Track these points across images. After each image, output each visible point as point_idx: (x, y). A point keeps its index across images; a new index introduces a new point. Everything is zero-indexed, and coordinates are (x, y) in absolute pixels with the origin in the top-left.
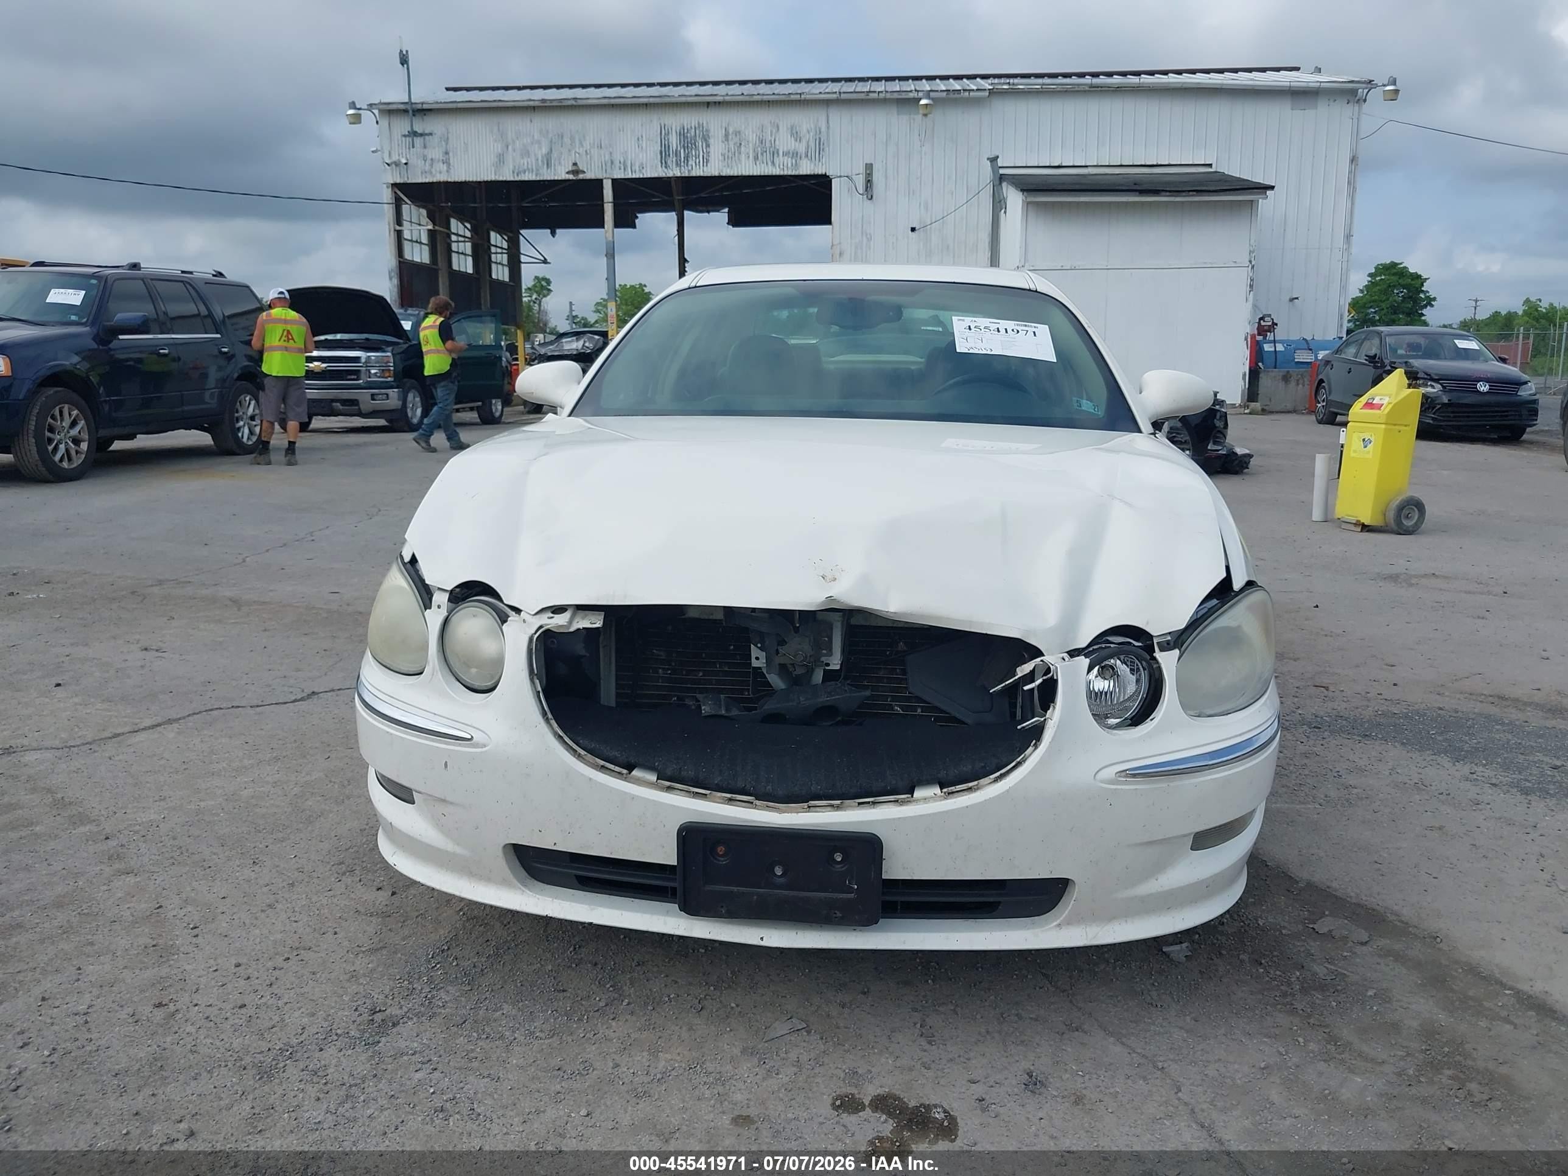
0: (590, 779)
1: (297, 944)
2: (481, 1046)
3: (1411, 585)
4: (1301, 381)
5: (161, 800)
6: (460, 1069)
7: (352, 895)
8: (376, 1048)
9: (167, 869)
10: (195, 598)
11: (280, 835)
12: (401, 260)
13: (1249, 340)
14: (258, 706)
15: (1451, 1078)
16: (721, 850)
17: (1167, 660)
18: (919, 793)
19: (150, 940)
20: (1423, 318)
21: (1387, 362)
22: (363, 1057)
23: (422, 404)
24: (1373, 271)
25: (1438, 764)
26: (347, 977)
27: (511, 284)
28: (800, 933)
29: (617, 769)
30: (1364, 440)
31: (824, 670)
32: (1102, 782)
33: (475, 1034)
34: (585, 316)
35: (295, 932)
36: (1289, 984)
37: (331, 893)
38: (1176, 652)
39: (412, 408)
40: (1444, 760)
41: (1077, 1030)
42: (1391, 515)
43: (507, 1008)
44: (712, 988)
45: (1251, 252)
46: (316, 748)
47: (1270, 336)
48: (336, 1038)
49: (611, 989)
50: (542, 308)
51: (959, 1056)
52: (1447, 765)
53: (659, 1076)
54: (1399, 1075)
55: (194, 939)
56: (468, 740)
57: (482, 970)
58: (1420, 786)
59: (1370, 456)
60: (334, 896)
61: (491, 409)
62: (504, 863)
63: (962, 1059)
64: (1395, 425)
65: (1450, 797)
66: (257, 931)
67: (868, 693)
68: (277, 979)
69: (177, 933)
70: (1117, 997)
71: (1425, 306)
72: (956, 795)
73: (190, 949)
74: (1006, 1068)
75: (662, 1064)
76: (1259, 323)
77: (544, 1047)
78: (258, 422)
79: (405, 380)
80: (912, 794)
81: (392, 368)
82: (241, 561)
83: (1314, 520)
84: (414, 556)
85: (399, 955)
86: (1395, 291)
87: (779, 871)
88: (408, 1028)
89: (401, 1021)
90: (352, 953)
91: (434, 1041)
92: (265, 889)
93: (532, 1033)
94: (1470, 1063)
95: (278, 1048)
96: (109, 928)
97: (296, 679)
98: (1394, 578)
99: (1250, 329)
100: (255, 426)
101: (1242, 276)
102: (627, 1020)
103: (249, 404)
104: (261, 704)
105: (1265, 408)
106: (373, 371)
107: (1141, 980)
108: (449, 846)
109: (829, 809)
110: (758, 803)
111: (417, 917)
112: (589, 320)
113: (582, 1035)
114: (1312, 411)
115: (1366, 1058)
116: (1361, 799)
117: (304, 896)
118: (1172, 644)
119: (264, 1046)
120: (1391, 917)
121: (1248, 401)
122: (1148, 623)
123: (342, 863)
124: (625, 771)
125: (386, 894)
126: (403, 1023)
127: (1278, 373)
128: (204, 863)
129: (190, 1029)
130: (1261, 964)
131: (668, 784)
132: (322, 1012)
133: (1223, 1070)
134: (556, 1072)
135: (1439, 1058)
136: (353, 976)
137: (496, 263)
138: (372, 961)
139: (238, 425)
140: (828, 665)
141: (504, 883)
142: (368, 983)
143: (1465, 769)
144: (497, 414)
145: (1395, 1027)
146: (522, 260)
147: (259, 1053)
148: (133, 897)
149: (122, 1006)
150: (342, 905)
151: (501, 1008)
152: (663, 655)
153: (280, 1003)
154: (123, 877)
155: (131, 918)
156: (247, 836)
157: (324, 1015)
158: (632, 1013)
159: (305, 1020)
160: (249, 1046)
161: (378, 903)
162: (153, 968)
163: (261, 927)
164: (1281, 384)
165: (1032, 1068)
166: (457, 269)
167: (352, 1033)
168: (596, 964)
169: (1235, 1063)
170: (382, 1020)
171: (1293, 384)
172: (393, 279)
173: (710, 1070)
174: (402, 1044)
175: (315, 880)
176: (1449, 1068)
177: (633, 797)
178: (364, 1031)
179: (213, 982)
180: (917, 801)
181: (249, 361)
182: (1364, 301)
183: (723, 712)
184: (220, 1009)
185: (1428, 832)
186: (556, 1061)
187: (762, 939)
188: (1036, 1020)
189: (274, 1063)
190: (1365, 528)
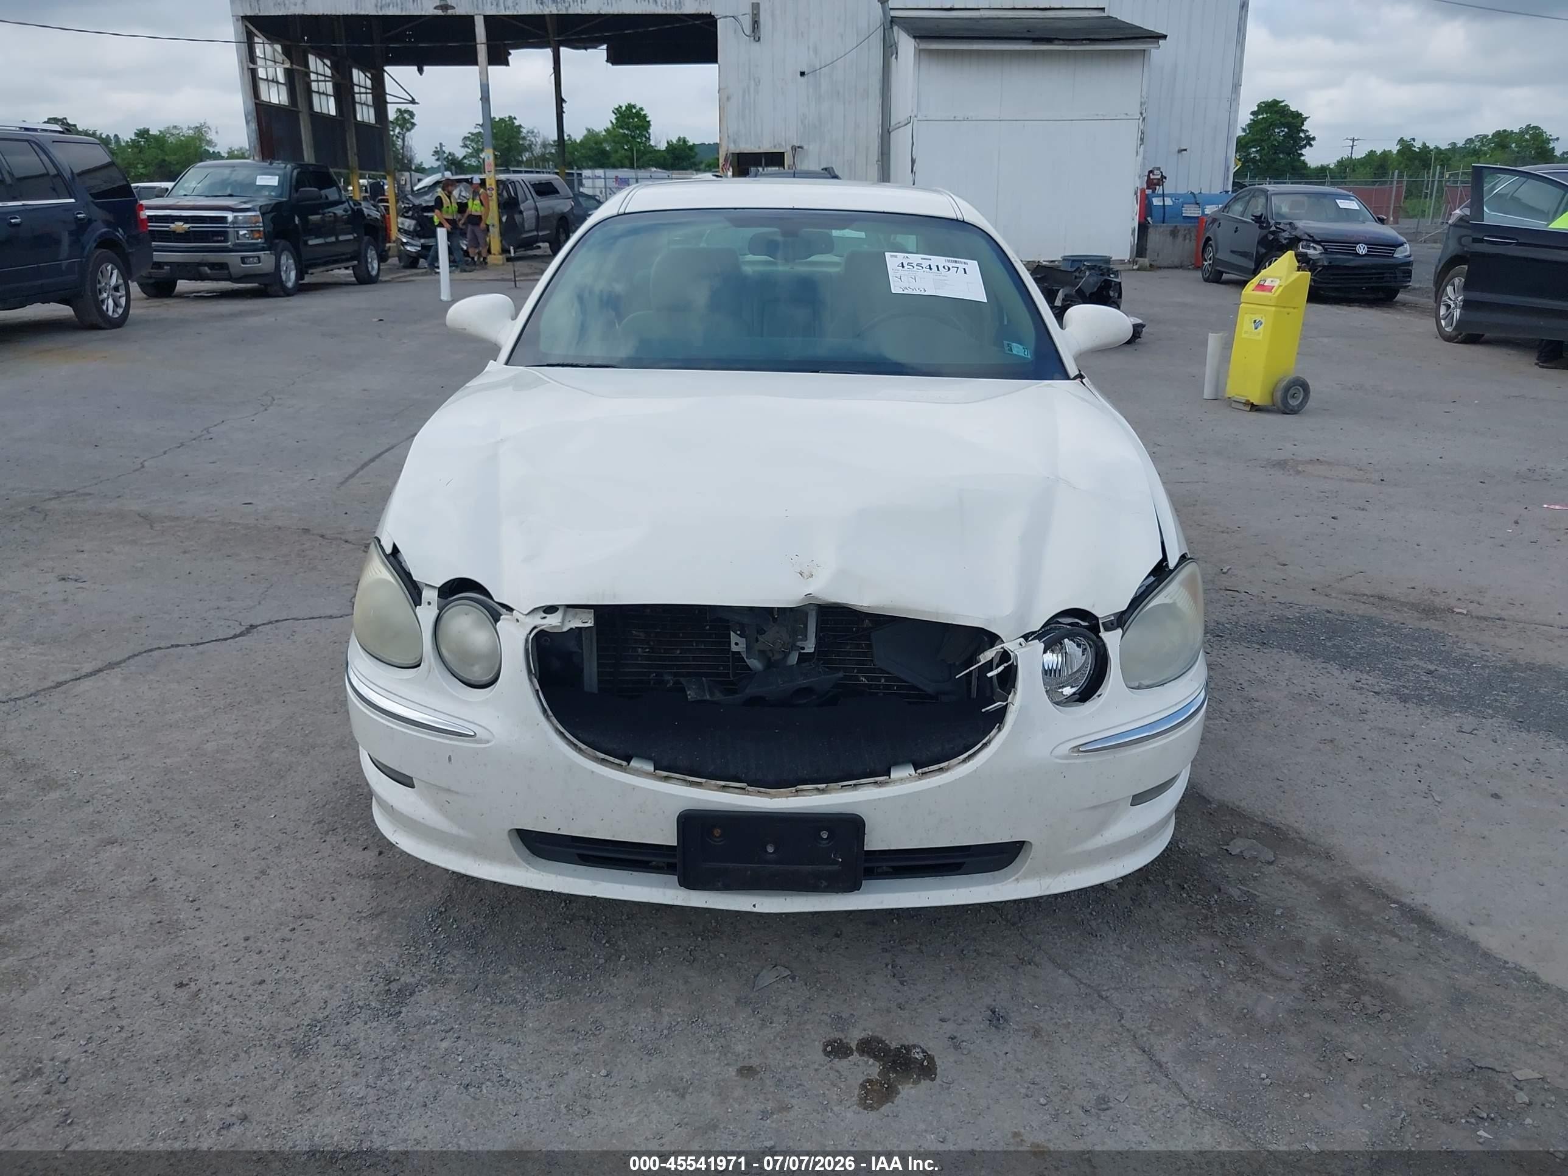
0: (593, 772)
1: (298, 913)
2: (497, 1011)
3: (1298, 472)
4: (1188, 236)
5: (125, 758)
6: (482, 1035)
7: (340, 857)
8: (399, 1018)
9: (151, 837)
10: (100, 514)
11: (255, 793)
12: (257, 101)
13: (1139, 194)
14: (198, 644)
15: (1348, 992)
16: (717, 832)
17: (1112, 639)
18: (895, 774)
19: (154, 916)
20: (1302, 158)
21: (1272, 222)
22: (389, 1029)
23: (296, 266)
24: (1256, 109)
25: (1328, 672)
26: (355, 945)
27: (378, 126)
28: (789, 899)
29: (617, 761)
30: (1255, 321)
31: (800, 653)
32: (1057, 757)
33: (488, 999)
34: (451, 151)
35: (294, 900)
36: (1209, 907)
37: (319, 855)
38: (1119, 631)
39: (286, 271)
40: (1334, 668)
41: (1030, 964)
42: (1279, 395)
43: (513, 970)
44: (700, 939)
45: (1142, 104)
46: (269, 691)
47: (1159, 190)
48: (358, 1010)
49: (607, 945)
50: (406, 143)
51: (929, 996)
52: (1337, 673)
53: (665, 1032)
54: (1305, 991)
55: (197, 913)
56: (471, 736)
57: (483, 932)
58: (1313, 697)
59: (1260, 337)
60: (323, 858)
61: (367, 267)
62: (510, 844)
63: (931, 998)
64: (1285, 307)
65: (1339, 708)
66: (257, 901)
67: (841, 674)
68: (288, 951)
69: (179, 907)
70: (1061, 928)
71: (1305, 146)
72: (929, 775)
73: (196, 923)
74: (971, 1005)
75: (666, 1019)
76: (1149, 176)
77: (555, 1008)
78: (123, 292)
79: (277, 241)
80: (889, 776)
81: (262, 229)
82: (140, 466)
83: (1205, 397)
84: (395, 548)
85: (400, 919)
86: (1276, 130)
87: (770, 849)
88: (425, 995)
89: (417, 989)
90: (354, 920)
91: (451, 1008)
92: (253, 854)
93: (542, 995)
94: (1363, 976)
95: (306, 1024)
96: (109, 905)
97: (230, 611)
98: (1282, 465)
99: (1141, 183)
100: (120, 297)
101: (1132, 129)
102: (627, 976)
103: (112, 273)
104: (200, 641)
105: (1153, 263)
106: (241, 233)
107: (1081, 910)
108: (454, 830)
109: (815, 792)
110: (749, 788)
111: (408, 878)
112: (457, 155)
113: (588, 995)
114: (1198, 267)
115: (1274, 975)
116: (1263, 712)
117: (293, 859)
118: (1115, 624)
119: (292, 1022)
120: (1293, 835)
121: (1137, 256)
122: (1093, 606)
123: (322, 821)
124: (624, 763)
125: (372, 855)
126: (419, 991)
127: (1166, 228)
128: (186, 828)
129: (216, 1008)
130: (1184, 888)
131: (666, 774)
132: (339, 984)
133: (1157, 995)
134: (570, 1034)
135: (1338, 973)
136: (361, 944)
137: (361, 103)
138: (375, 927)
139: (101, 297)
140: (803, 648)
141: (509, 862)
142: (376, 951)
143: (1351, 677)
144: (374, 273)
145: (1299, 944)
146: (388, 100)
147: (289, 1030)
148: (124, 869)
149: (144, 989)
150: (333, 868)
151: (507, 971)
152: (642, 636)
153: (298, 977)
154: (108, 847)
155: (128, 894)
156: (222, 796)
157: (342, 987)
158: (631, 968)
159: (325, 993)
160: (278, 1023)
161: (367, 863)
162: (165, 946)
163: (259, 895)
164: (1170, 239)
165: (994, 1003)
166: (319, 111)
167: (373, 1004)
168: (588, 920)
169: (1167, 988)
170: (399, 990)
171: (1180, 239)
172: (251, 124)
173: (711, 1022)
174: (422, 1013)
175: (300, 841)
176: (1346, 982)
177: (634, 788)
178: (383, 1002)
179: (227, 958)
180: (894, 781)
181: (108, 227)
182: (1247, 140)
183: (708, 697)
184: (241, 986)
185: (1321, 746)
186: (569, 1023)
187: (754, 906)
188: (993, 955)
189: (306, 1039)
190: (1254, 408)
